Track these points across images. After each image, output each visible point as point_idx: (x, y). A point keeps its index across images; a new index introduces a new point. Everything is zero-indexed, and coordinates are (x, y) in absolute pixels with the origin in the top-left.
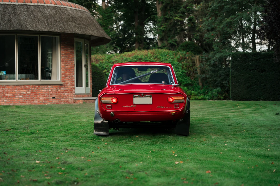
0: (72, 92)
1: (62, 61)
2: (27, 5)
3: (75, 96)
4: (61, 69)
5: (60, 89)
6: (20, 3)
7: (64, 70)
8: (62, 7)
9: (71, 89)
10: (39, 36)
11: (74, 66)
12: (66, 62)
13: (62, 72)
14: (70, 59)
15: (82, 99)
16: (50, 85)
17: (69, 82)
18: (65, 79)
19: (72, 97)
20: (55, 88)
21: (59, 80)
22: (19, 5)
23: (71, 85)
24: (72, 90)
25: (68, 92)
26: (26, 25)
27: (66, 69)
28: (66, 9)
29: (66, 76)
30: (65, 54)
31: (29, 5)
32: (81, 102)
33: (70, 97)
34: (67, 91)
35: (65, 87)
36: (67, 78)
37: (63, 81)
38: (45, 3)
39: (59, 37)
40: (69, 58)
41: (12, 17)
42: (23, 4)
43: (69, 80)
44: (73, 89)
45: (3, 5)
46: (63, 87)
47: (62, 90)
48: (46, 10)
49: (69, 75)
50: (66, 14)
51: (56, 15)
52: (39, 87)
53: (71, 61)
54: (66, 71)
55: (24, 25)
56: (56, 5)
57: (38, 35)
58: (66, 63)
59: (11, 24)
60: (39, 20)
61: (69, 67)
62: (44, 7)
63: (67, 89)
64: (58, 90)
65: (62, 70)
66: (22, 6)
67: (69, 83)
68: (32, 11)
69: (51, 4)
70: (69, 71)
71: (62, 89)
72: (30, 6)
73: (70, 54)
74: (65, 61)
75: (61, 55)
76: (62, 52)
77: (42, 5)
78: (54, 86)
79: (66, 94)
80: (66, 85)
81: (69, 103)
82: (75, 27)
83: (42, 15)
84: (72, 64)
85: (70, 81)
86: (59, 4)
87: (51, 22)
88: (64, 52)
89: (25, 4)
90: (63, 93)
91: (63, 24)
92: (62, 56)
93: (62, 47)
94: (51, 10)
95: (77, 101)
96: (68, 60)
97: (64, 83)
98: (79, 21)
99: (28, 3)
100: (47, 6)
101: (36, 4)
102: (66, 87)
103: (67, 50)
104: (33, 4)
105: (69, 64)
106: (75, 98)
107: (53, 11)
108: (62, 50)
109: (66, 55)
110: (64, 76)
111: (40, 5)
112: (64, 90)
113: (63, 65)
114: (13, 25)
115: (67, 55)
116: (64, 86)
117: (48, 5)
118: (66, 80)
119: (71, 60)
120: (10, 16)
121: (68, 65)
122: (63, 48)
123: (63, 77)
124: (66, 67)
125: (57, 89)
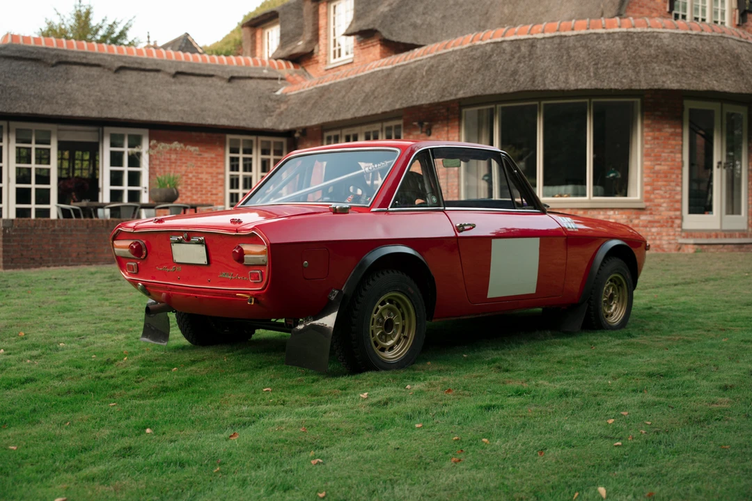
0: (672, 226)
1: (646, 155)
2: (561, 37)
3: (680, 235)
4: (642, 172)
5: (638, 218)
6: (547, 35)
7: (649, 176)
8: (646, 33)
9: (671, 218)
10: (590, 102)
11: (683, 166)
12: (658, 158)
13: (645, 180)
14: (666, 151)
15: (692, 241)
16: (612, 209)
17: (664, 202)
18: (652, 196)
19: (671, 237)
20: (624, 216)
21: (638, 197)
22: (544, 38)
23: (670, 210)
24: (673, 222)
25: (662, 226)
26: (543, 80)
27: (657, 173)
28: (655, 36)
29: (654, 189)
30: (655, 138)
31: (565, 36)
32: (690, 250)
33: (666, 238)
34: (658, 222)
35: (651, 214)
36: (658, 194)
37: (648, 200)
38: (604, 28)
39: (638, 100)
40: (664, 147)
41: (522, 65)
42: (553, 34)
43: (663, 197)
44: (676, 218)
45: (515, 42)
46: (646, 214)
47: (642, 221)
48: (601, 42)
49: (665, 186)
50: (651, 46)
51: (625, 50)
52: (584, 213)
53: (672, 155)
54: (657, 176)
55: (540, 79)
56: (632, 30)
57: (587, 100)
58: (657, 160)
59: (515, 80)
60: (577, 65)
61: (666, 168)
62: (599, 36)
63: (657, 218)
64: (631, 221)
65: (644, 175)
66: (550, 40)
67: (665, 205)
68: (568, 49)
69: (620, 27)
70: (666, 177)
71: (643, 218)
72: (567, 38)
73: (669, 139)
74: (652, 154)
75: (644, 142)
76: (645, 134)
77: (595, 34)
78: (621, 211)
79: (654, 230)
80: (654, 208)
81: (664, 250)
82: (665, 74)
83: (589, 54)
84: (673, 160)
85: (667, 200)
86: (639, 26)
87: (606, 67)
88: (651, 134)
89: (558, 34)
90: (646, 227)
91: (634, 70)
92: (647, 143)
93: (645, 122)
94: (614, 40)
95: (684, 247)
96: (663, 152)
97: (648, 204)
98: (684, 59)
99: (565, 31)
100: (609, 34)
101: (583, 32)
102: (654, 213)
103: (659, 130)
104: (575, 33)
105: (666, 160)
106: (681, 241)
107: (620, 44)
108: (646, 130)
109: (656, 142)
110: (649, 188)
111: (591, 34)
112: (650, 222)
113: (648, 163)
114: (519, 81)
115: (660, 142)
116: (648, 212)
117: (611, 30)
118: (656, 198)
119: (672, 152)
120: (519, 62)
121: (663, 163)
122: (648, 126)
123: (647, 192)
124: (657, 168)
125: (628, 217)
